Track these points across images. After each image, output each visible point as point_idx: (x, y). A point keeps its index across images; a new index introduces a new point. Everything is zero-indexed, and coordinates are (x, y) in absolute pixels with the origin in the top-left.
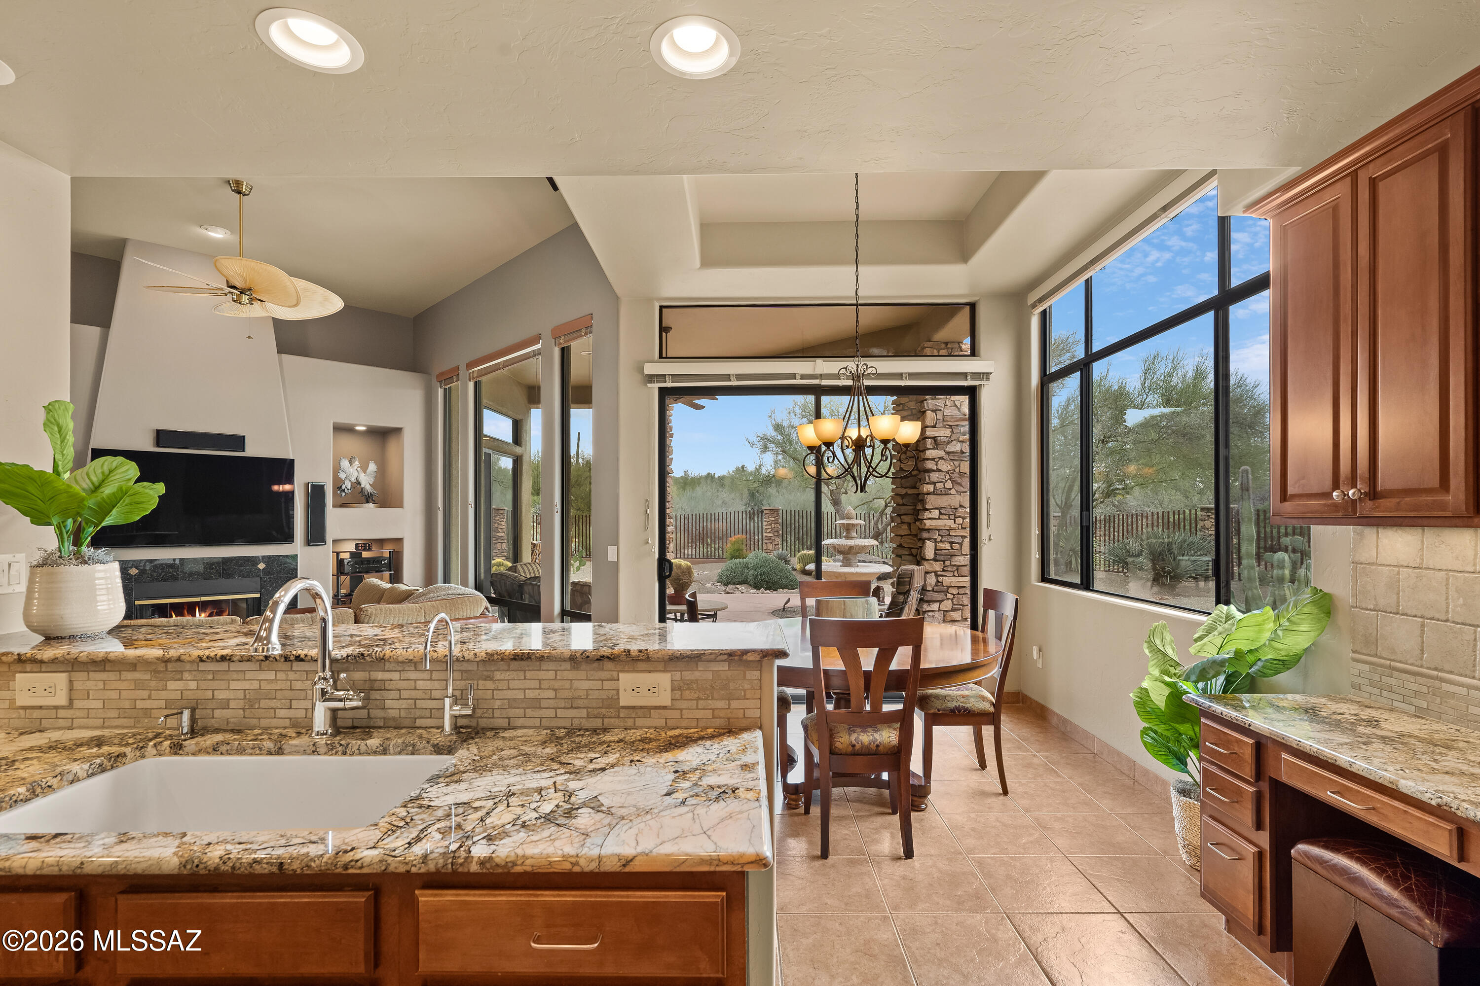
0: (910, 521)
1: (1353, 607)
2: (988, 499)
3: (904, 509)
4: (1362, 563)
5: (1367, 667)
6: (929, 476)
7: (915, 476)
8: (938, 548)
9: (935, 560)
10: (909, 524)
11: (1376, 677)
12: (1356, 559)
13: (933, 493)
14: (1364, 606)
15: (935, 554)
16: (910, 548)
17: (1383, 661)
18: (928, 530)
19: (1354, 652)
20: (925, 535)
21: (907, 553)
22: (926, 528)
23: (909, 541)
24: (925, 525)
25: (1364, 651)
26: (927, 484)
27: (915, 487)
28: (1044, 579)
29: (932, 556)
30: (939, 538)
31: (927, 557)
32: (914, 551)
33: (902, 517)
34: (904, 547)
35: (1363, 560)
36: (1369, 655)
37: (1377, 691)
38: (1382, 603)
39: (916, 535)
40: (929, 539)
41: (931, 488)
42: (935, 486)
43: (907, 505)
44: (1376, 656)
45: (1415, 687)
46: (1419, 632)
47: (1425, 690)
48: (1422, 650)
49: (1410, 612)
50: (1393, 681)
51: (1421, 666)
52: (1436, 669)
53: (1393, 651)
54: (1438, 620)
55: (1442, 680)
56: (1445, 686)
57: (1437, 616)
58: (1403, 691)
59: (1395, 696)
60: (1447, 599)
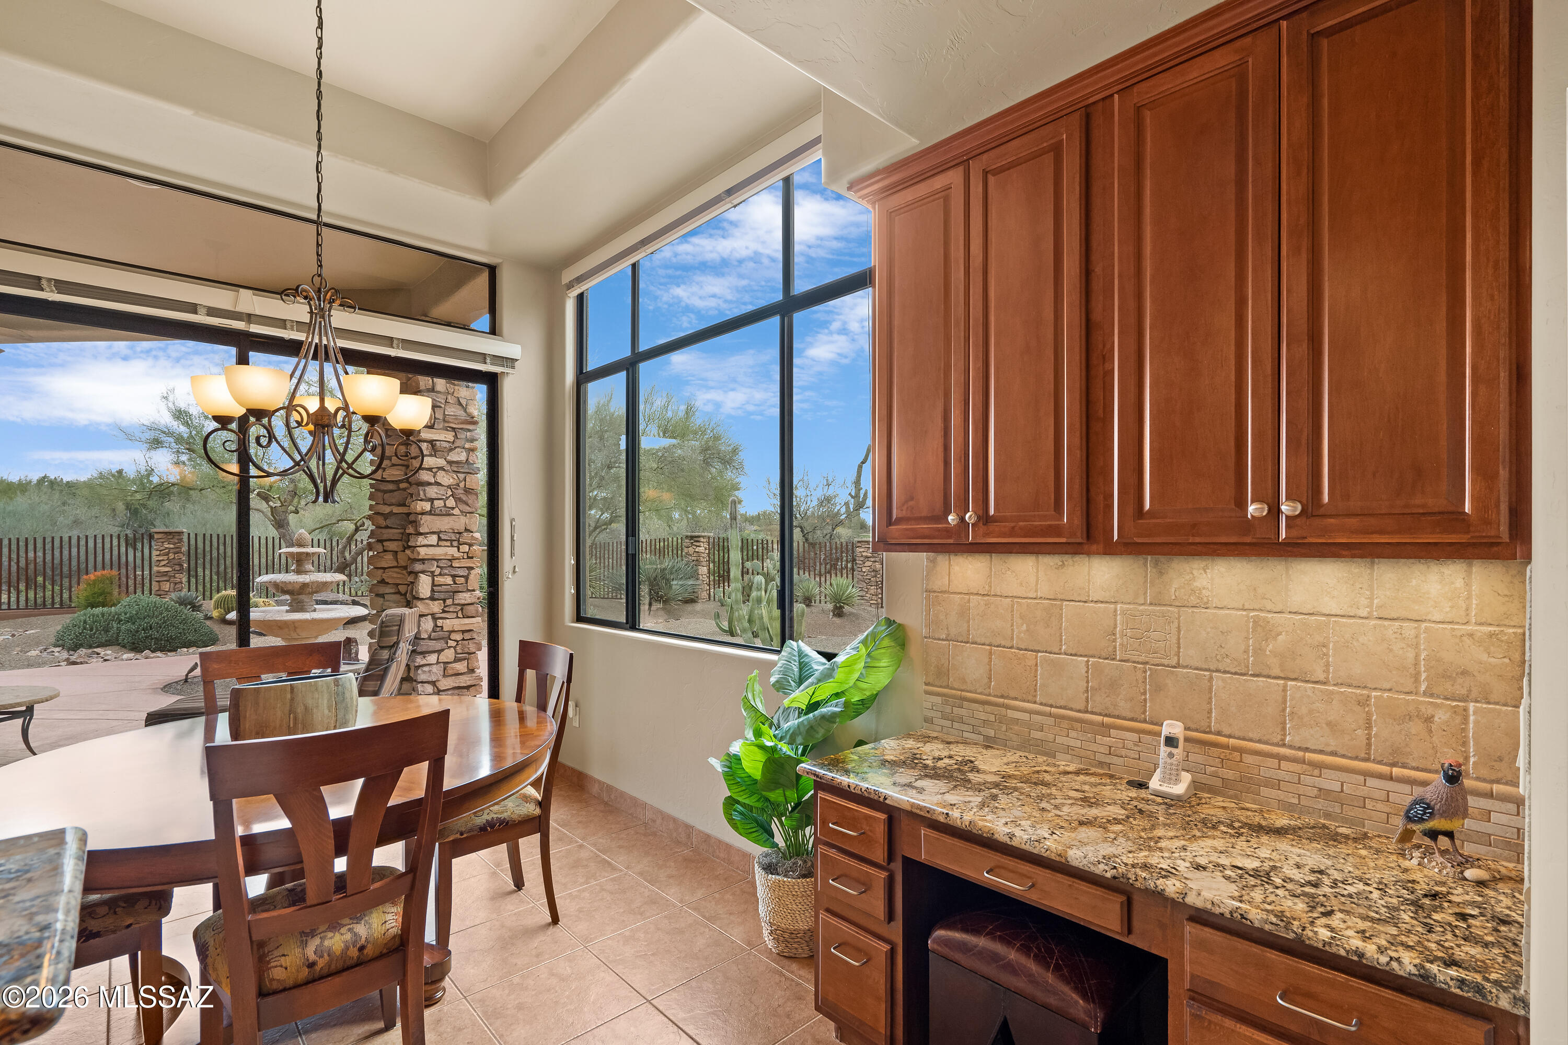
0: (396, 549)
1: (926, 637)
2: (512, 520)
3: (387, 534)
4: (934, 592)
5: (938, 700)
6: (424, 491)
7: (404, 489)
8: (436, 583)
9: (432, 598)
10: (395, 553)
11: (948, 709)
12: (930, 587)
13: (430, 513)
14: (936, 636)
15: (433, 591)
16: (397, 585)
17: (954, 692)
18: (423, 561)
19: (926, 684)
20: (418, 567)
21: (392, 591)
22: (420, 557)
23: (395, 575)
24: (419, 553)
25: (936, 683)
26: (421, 500)
27: (404, 505)
28: (580, 619)
29: (428, 594)
30: (438, 571)
31: (422, 596)
32: (402, 589)
33: (385, 544)
34: (388, 583)
35: (936, 588)
36: (941, 687)
37: (948, 723)
38: (954, 631)
39: (405, 568)
40: (423, 572)
41: (427, 506)
42: (432, 503)
43: (391, 528)
44: (947, 687)
45: (983, 716)
46: (987, 660)
47: (992, 718)
48: (990, 678)
49: (978, 640)
50: (963, 712)
51: (989, 695)
52: (1002, 697)
53: (964, 681)
54: (1004, 647)
55: (1008, 707)
56: (1011, 713)
57: (1003, 643)
58: (973, 721)
59: (965, 727)
60: (1012, 625)
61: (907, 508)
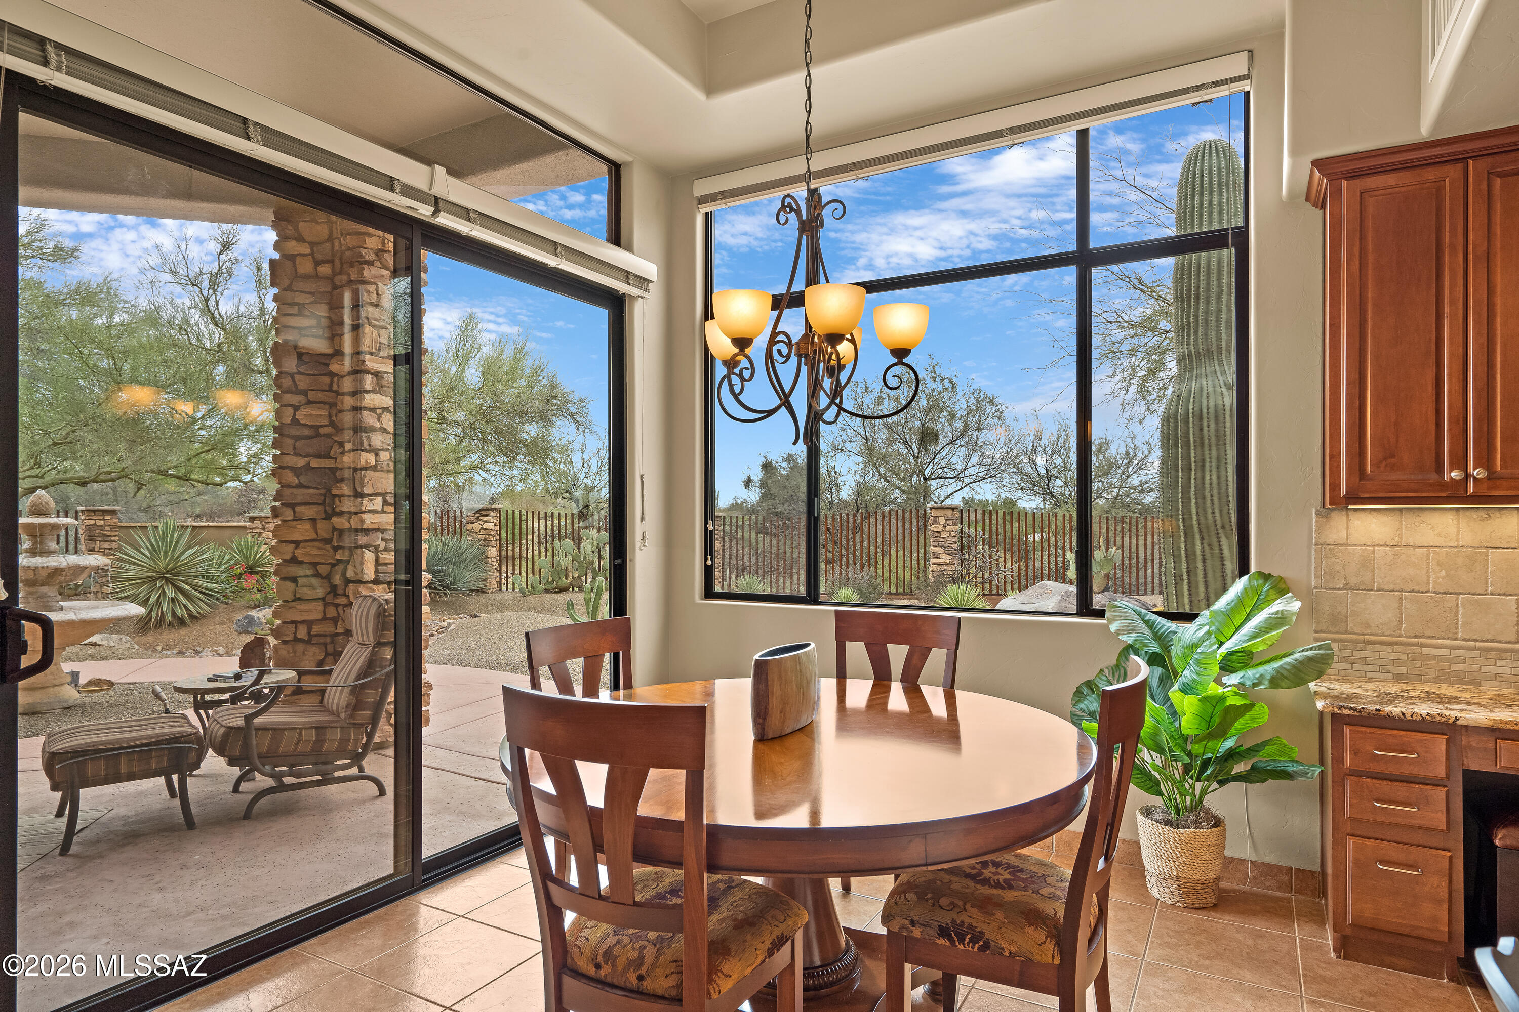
0: (315, 516)
1: (1315, 588)
2: (642, 477)
3: (301, 495)
4: (1329, 545)
6: (369, 438)
7: (328, 436)
8: (381, 561)
9: (376, 582)
10: (313, 521)
11: (1347, 653)
12: (1322, 541)
13: (374, 468)
14: (1331, 586)
15: (377, 571)
16: (315, 565)
17: (1354, 637)
18: (367, 531)
19: (1316, 632)
20: (362, 540)
21: (309, 573)
22: (365, 527)
23: (315, 551)
24: (362, 521)
25: (1331, 630)
26: (365, 451)
27: (327, 456)
28: (709, 593)
29: (372, 577)
30: (382, 547)
31: (366, 578)
32: (323, 570)
33: (298, 509)
34: (301, 563)
35: (1330, 541)
36: (1337, 633)
37: (1348, 666)
38: (1353, 581)
39: (328, 541)
40: (366, 546)
41: (371, 459)
42: (377, 455)
43: (308, 487)
44: (1346, 632)
45: (1393, 656)
46: (1397, 605)
47: (1404, 657)
48: (1400, 621)
49: (1386, 587)
50: (1363, 654)
51: (1400, 636)
52: (1416, 637)
53: (1368, 626)
54: (1418, 592)
55: (1422, 645)
56: (1426, 651)
57: (1417, 588)
58: (1379, 662)
59: (1370, 668)
60: (1428, 572)
61: (1386, 465)
